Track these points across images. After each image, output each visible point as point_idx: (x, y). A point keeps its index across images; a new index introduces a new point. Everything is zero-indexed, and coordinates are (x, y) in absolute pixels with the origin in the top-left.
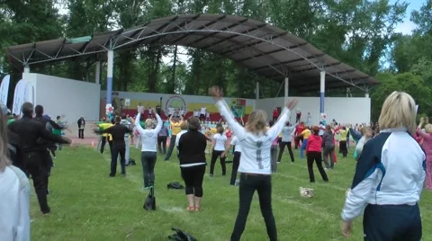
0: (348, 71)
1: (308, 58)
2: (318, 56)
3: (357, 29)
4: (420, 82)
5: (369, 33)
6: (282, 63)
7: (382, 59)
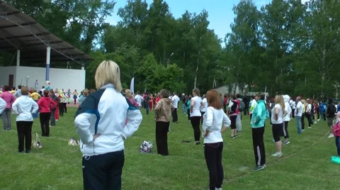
0: (69, 48)
1: (37, 35)
2: (45, 34)
3: (77, 16)
4: (123, 60)
5: (86, 20)
6: (15, 37)
7: (95, 41)
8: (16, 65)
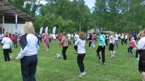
0: (25, 15)
1: (11, 10)
2: (14, 9)
3: (28, 1)
4: (49, 19)
5: (32, 3)
6: (1, 11)
8: (2, 23)
